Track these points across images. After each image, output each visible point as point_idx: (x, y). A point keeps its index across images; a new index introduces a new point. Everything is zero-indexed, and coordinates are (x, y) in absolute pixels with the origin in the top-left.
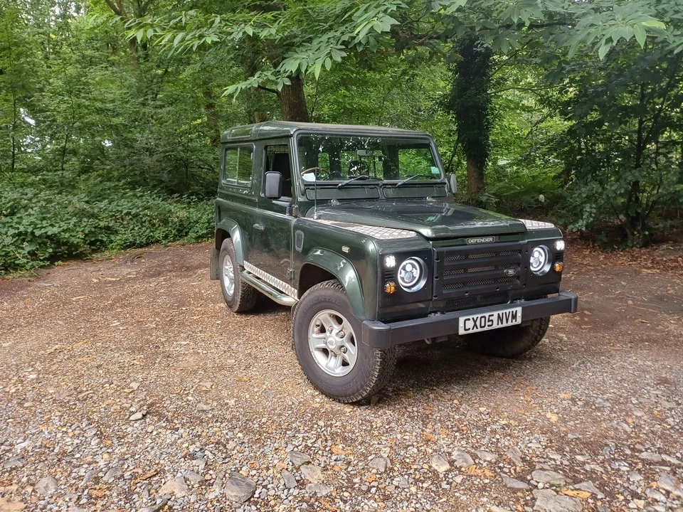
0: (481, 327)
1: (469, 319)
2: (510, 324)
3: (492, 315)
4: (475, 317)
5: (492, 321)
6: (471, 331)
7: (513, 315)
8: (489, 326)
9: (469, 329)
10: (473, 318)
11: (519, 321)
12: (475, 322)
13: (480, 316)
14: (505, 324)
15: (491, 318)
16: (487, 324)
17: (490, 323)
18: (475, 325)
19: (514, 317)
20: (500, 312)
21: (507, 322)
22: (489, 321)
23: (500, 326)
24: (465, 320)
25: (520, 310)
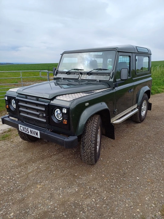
3: (28, 129)
4: (23, 126)
7: (36, 133)
11: (39, 137)
16: (27, 131)
18: (23, 130)
20: (31, 129)
21: (34, 135)
23: (31, 135)
24: (20, 126)
25: (39, 132)
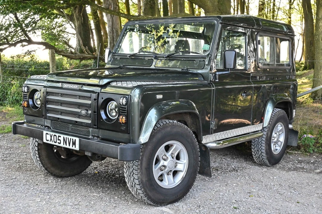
0: (55, 142)
1: (48, 134)
2: (71, 147)
3: (60, 137)
4: (51, 133)
5: (60, 140)
6: (49, 142)
7: (73, 142)
8: (58, 143)
9: (48, 140)
10: (50, 134)
11: (77, 148)
12: (51, 137)
13: (54, 134)
14: (67, 146)
15: (60, 138)
17: (59, 141)
19: (74, 143)
20: (65, 136)
21: (69, 146)
22: (59, 140)
23: (65, 146)
24: (47, 134)
25: (77, 140)
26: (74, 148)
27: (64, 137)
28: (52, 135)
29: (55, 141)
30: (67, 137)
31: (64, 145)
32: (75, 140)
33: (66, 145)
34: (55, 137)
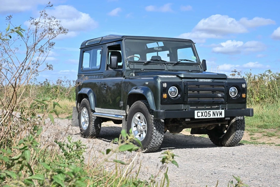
2: (219, 117)
6: (200, 117)
7: (220, 113)
10: (201, 112)
15: (210, 113)
18: (202, 115)
21: (217, 116)
24: (198, 112)
25: (223, 111)
26: (221, 117)
27: (213, 112)
28: (203, 112)
29: (206, 115)
30: (216, 111)
31: (213, 116)
32: (222, 111)
33: (215, 116)
34: (206, 113)
